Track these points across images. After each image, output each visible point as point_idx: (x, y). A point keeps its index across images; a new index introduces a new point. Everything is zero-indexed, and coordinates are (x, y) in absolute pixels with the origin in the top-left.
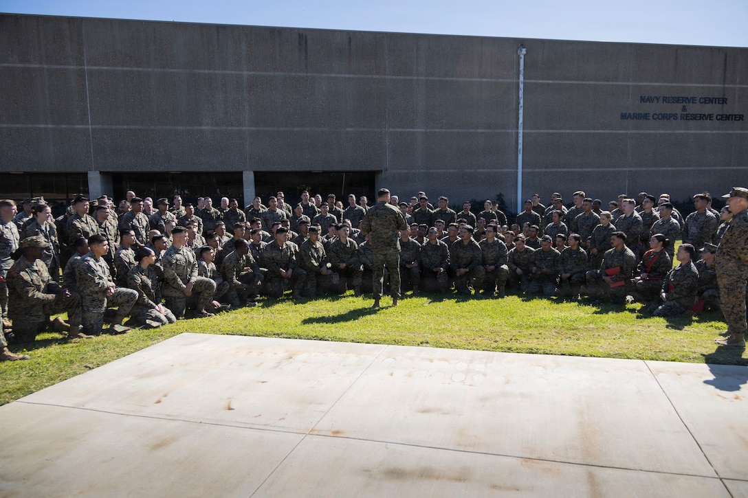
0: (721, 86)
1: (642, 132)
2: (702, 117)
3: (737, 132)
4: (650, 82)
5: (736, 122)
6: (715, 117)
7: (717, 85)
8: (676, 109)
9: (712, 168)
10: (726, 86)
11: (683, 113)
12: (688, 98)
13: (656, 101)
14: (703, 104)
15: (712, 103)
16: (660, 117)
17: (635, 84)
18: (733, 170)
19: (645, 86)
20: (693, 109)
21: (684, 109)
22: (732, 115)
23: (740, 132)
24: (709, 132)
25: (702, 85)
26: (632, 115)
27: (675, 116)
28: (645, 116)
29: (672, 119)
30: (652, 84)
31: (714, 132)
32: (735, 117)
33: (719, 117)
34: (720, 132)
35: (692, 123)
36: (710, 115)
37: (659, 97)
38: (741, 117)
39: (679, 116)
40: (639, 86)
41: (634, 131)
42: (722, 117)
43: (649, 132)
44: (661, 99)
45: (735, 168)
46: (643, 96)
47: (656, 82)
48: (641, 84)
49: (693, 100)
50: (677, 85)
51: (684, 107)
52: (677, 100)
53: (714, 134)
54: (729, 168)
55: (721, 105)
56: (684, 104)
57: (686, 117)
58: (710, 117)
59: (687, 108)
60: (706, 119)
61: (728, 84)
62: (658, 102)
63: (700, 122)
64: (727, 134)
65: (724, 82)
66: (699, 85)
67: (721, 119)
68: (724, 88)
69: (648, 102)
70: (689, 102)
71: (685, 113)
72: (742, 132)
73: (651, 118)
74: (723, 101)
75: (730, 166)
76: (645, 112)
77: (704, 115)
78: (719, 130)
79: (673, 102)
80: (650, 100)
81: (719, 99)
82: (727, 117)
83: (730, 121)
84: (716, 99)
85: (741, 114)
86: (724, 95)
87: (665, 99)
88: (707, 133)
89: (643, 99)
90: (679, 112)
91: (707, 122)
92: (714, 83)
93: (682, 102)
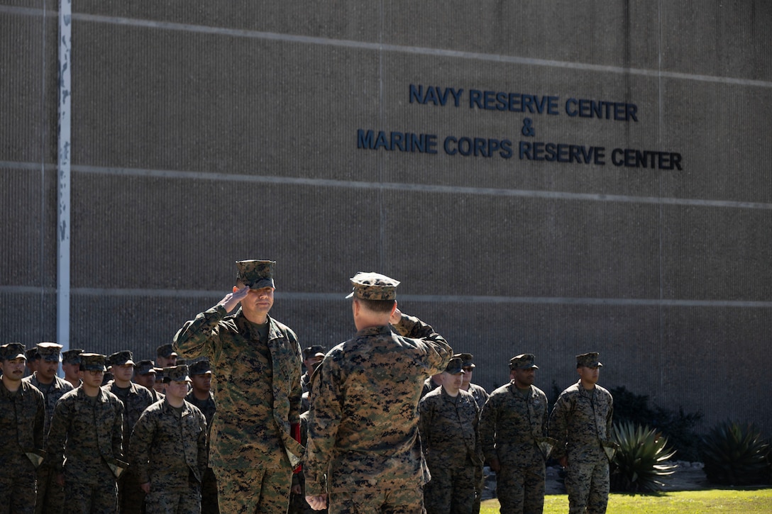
0: (619, 70)
1: (419, 188)
2: (576, 154)
3: (667, 201)
4: (434, 45)
5: (664, 173)
6: (608, 158)
7: (609, 68)
8: (507, 126)
9: (611, 301)
10: (633, 71)
11: (526, 139)
12: (535, 98)
13: (450, 101)
14: (577, 119)
15: (599, 116)
16: (465, 147)
17: (393, 48)
18: (666, 309)
19: (419, 56)
20: (552, 130)
21: (527, 129)
22: (653, 154)
23: (674, 201)
24: (596, 197)
25: (571, 65)
26: (388, 138)
27: (501, 148)
28: (424, 144)
29: (496, 154)
30: (438, 52)
31: (609, 198)
32: (661, 160)
33: (619, 157)
34: (625, 198)
35: (550, 168)
36: (597, 149)
37: (460, 91)
38: (675, 161)
39: (515, 148)
40: (405, 54)
41: (395, 186)
42: (627, 158)
43: (437, 189)
44: (465, 96)
45: (669, 302)
46: (416, 84)
47: (450, 46)
48: (409, 49)
49: (546, 105)
50: (504, 59)
51: (527, 122)
52: (508, 102)
53: (609, 203)
54: (653, 302)
55: (622, 124)
56: (527, 115)
57: (532, 152)
58: (595, 154)
59: (535, 125)
60: (587, 161)
61: (635, 66)
62: (457, 104)
63: (570, 168)
64: (643, 205)
65: (627, 58)
66: (563, 64)
67: (625, 163)
68: (627, 76)
69: (430, 104)
70: (540, 112)
71: (531, 140)
72: (681, 202)
73: (440, 148)
74: (628, 112)
75: (656, 297)
76: (424, 132)
77: (581, 149)
78: (621, 192)
79: (497, 107)
80: (437, 96)
81: (615, 105)
82: (636, 159)
83: (648, 171)
84: (608, 104)
85: (673, 151)
86: (628, 95)
87: (481, 99)
88: (592, 202)
89: (415, 94)
90: (515, 138)
91: (590, 170)
92: (601, 61)
93: (522, 110)
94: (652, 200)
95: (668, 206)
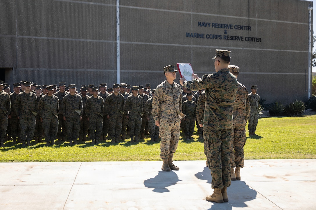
0: (247, 18)
1: (200, 46)
3: (258, 49)
4: (204, 13)
5: (257, 43)
6: (244, 39)
7: (245, 18)
8: (221, 32)
9: (245, 73)
10: (250, 18)
11: (225, 35)
12: (227, 25)
13: (208, 26)
14: (237, 30)
15: (242, 29)
16: (211, 37)
17: (194, 13)
18: (257, 75)
19: (200, 15)
20: (231, 32)
21: (225, 32)
22: (255, 38)
23: (259, 49)
24: (241, 48)
25: (236, 17)
26: (193, 35)
28: (201, 36)
29: (218, 38)
30: (205, 14)
31: (244, 49)
32: (256, 40)
33: (247, 39)
34: (248, 49)
35: (231, 42)
36: (242, 37)
37: (210, 23)
38: (260, 40)
39: (223, 37)
40: (197, 15)
41: (195, 46)
42: (249, 39)
43: (204, 46)
44: (211, 25)
45: (258, 73)
46: (200, 22)
47: (208, 13)
48: (198, 13)
49: (230, 26)
50: (220, 16)
51: (225, 31)
52: (221, 26)
53: (244, 50)
54: (254, 73)
55: (247, 31)
56: (225, 29)
57: (227, 38)
58: (241, 38)
59: (227, 31)
60: (239, 40)
61: (251, 17)
62: (209, 27)
63: (235, 42)
64: (252, 50)
65: (249, 16)
66: (234, 17)
68: (249, 20)
69: (203, 27)
70: (228, 28)
71: (226, 35)
72: (261, 49)
73: (205, 37)
74: (249, 28)
75: (255, 72)
76: (202, 33)
77: (238, 37)
78: (247, 47)
79: (219, 27)
80: (204, 25)
81: (246, 27)
82: (251, 39)
83: (253, 42)
84: (244, 26)
85: (259, 37)
86: (249, 24)
87: (214, 25)
88: (240, 50)
89: (200, 24)
90: (222, 34)
91: (240, 42)
92: (243, 16)
93: (224, 28)
94: (254, 49)
95: (258, 51)
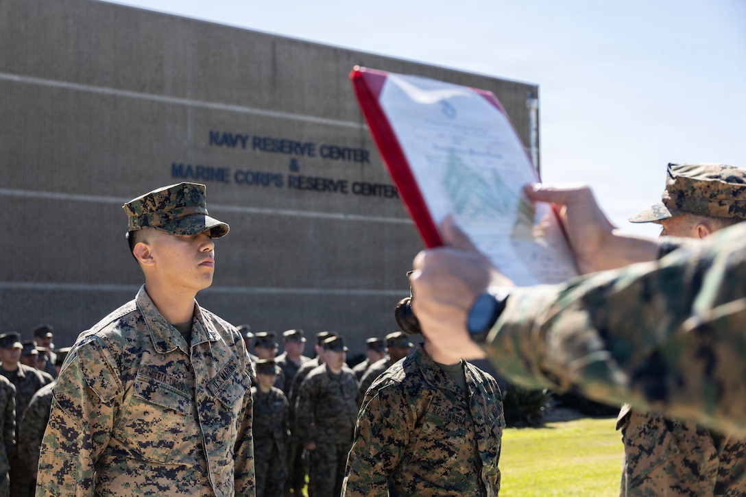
0: (357, 125)
2: (327, 185)
3: (389, 220)
4: (228, 103)
5: (387, 200)
6: (350, 188)
7: (350, 124)
8: (279, 164)
11: (292, 174)
12: (299, 144)
13: (239, 144)
14: (328, 160)
15: (344, 158)
16: (250, 178)
17: (198, 103)
18: (390, 297)
19: (217, 110)
20: (312, 167)
21: (294, 166)
22: (380, 186)
23: (394, 220)
24: (342, 216)
25: (324, 121)
26: (194, 170)
27: (277, 179)
28: (220, 175)
29: (272, 184)
30: (231, 108)
31: (351, 217)
32: (385, 191)
33: (357, 188)
34: (362, 218)
35: (311, 197)
36: (342, 182)
37: (246, 138)
38: (395, 192)
39: (285, 180)
40: (206, 108)
42: (363, 189)
44: (250, 141)
45: (392, 293)
46: (215, 131)
47: (239, 103)
48: (210, 105)
49: (307, 148)
50: (278, 115)
51: (294, 161)
52: (281, 146)
53: (351, 222)
54: (382, 292)
55: (359, 165)
56: (293, 156)
57: (297, 183)
58: (340, 186)
59: (300, 163)
60: (335, 190)
62: (244, 147)
63: (324, 195)
64: (373, 223)
66: (318, 120)
67: (361, 192)
68: (362, 130)
69: (225, 146)
70: (302, 153)
71: (296, 174)
73: (232, 178)
74: (363, 156)
75: (383, 288)
76: (220, 166)
77: (331, 182)
78: (358, 212)
79: (273, 150)
80: (230, 140)
81: (355, 151)
82: (369, 190)
83: (376, 198)
84: (349, 150)
86: (363, 144)
87: (260, 143)
88: (338, 221)
89: (214, 138)
90: (285, 172)
91: (337, 198)
92: (344, 118)
93: (290, 152)
94: (380, 219)
95: (390, 224)
